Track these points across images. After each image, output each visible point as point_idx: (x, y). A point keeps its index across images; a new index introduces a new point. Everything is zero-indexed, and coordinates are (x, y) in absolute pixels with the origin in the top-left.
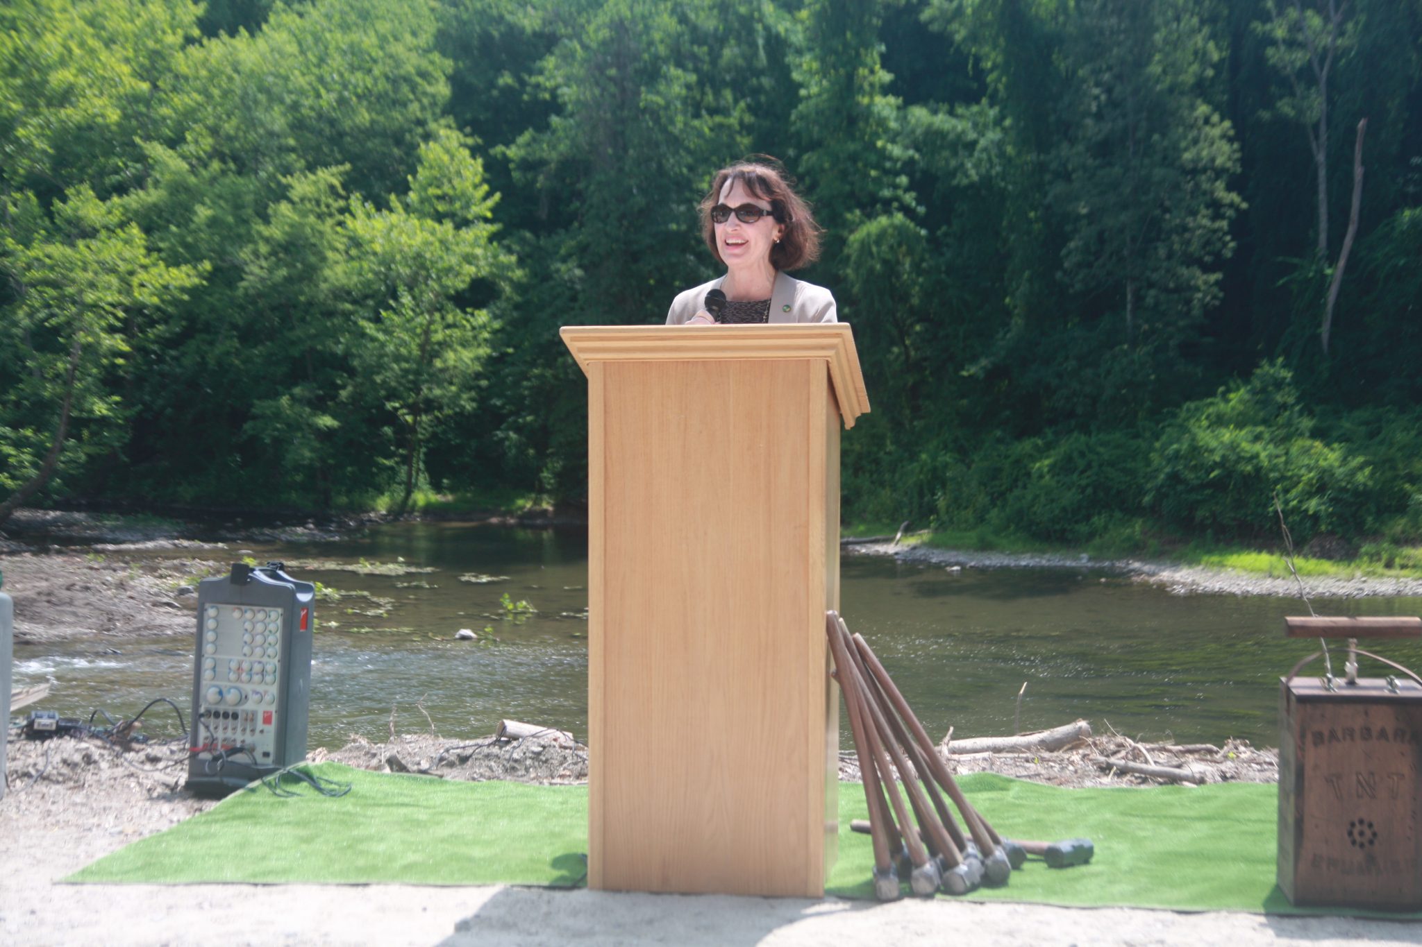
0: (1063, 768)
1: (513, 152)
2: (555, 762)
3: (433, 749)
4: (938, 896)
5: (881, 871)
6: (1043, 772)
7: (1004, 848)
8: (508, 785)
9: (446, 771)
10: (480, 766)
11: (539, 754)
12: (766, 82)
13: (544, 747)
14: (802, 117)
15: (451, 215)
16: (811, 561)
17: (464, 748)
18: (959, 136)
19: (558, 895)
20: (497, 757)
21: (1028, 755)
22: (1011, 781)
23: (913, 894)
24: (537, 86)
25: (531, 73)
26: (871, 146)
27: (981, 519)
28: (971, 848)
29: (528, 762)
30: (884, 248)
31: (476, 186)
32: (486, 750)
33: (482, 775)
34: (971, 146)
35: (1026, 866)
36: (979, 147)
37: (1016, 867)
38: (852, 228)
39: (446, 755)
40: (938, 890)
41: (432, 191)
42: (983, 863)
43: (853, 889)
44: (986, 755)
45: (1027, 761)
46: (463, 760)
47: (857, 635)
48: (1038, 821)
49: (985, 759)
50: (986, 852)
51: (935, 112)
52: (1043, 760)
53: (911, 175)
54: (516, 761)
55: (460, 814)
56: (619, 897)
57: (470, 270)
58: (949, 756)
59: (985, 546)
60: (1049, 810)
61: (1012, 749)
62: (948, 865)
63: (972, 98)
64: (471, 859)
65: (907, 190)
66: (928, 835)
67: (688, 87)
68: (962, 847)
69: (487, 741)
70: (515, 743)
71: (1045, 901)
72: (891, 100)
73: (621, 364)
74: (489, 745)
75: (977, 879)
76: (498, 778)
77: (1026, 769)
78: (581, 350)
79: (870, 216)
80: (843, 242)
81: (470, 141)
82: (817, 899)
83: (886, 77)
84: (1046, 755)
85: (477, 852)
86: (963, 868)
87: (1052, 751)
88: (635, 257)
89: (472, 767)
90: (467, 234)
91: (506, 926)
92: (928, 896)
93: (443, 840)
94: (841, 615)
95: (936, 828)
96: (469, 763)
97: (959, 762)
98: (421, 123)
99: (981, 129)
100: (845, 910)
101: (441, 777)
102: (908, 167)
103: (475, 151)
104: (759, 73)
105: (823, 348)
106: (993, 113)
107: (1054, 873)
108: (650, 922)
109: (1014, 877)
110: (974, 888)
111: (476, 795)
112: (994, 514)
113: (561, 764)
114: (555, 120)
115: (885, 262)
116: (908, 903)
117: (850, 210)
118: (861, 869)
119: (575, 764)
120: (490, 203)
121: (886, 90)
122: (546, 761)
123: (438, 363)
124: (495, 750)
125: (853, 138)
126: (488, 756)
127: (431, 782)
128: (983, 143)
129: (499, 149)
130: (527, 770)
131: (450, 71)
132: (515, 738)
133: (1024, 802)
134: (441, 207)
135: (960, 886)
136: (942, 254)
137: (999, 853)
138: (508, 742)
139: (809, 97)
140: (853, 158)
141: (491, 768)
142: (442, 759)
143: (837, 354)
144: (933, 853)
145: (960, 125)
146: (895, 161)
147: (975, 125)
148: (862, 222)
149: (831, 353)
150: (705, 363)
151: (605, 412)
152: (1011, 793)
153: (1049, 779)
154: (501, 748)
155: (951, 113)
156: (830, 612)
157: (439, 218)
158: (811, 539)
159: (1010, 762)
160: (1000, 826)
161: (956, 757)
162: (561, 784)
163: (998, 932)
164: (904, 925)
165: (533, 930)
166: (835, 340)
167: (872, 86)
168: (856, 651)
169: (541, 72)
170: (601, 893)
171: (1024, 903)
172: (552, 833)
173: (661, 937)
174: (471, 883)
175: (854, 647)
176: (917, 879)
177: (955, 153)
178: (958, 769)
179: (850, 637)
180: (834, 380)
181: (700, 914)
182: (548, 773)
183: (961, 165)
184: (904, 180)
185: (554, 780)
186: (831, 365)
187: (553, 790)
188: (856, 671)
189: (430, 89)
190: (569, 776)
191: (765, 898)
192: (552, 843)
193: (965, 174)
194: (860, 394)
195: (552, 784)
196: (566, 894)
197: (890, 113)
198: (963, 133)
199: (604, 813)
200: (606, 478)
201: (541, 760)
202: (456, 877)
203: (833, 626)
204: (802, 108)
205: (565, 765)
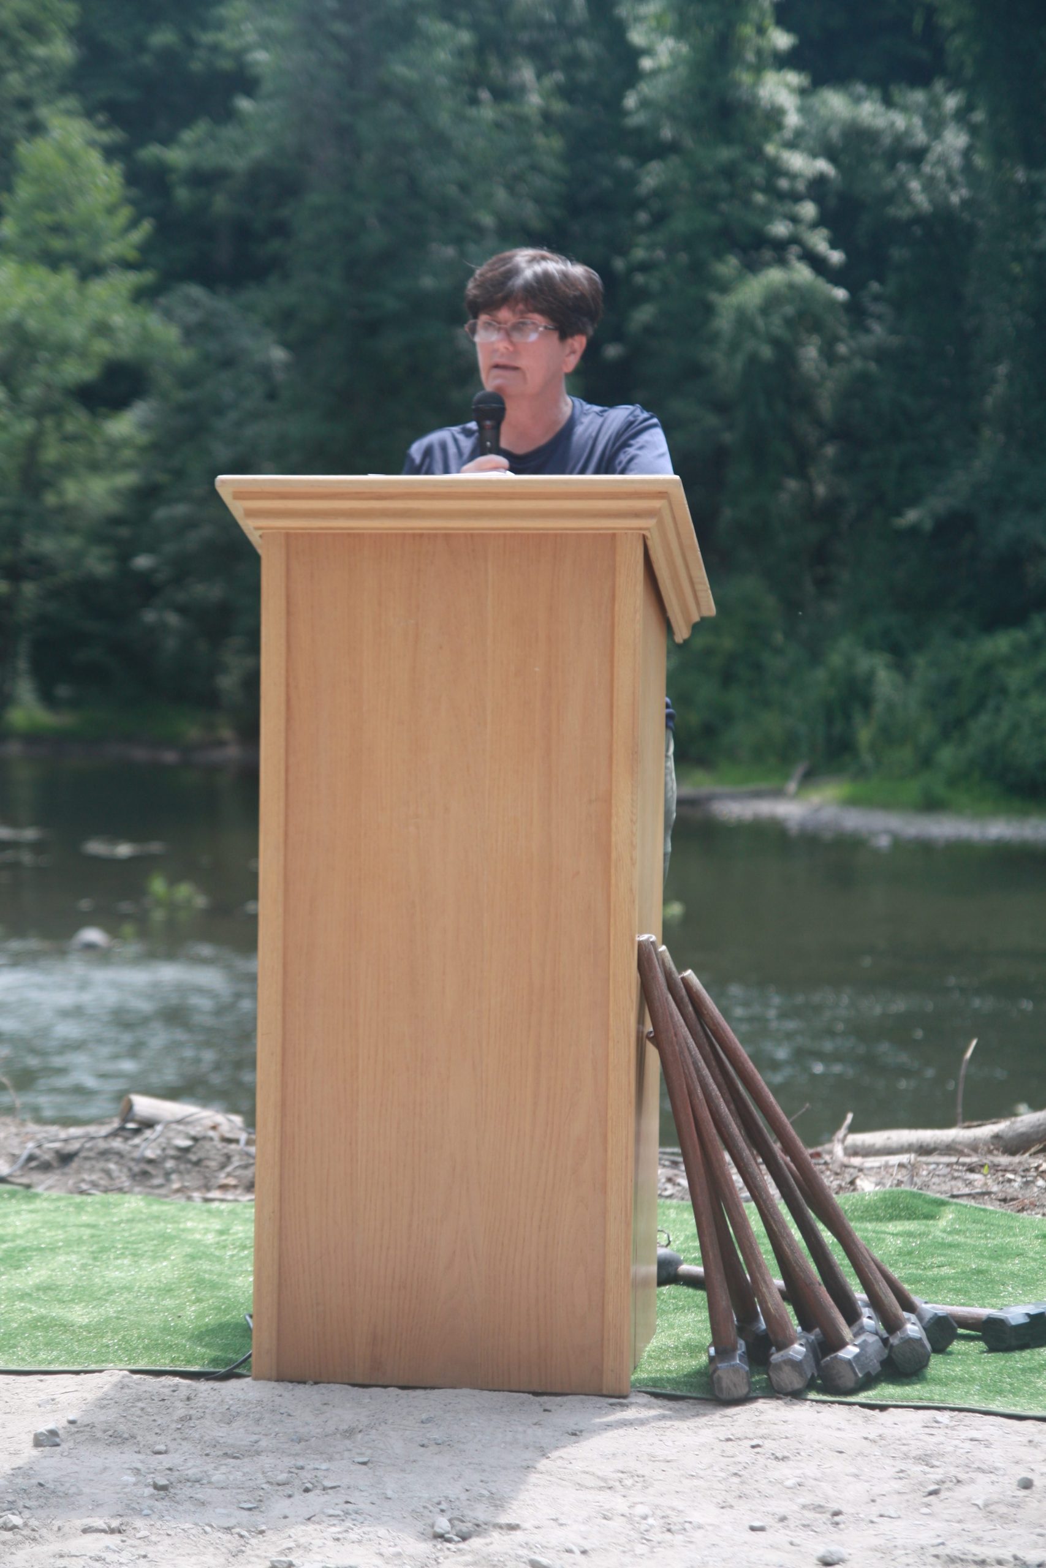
0: (1027, 1184)
1: (176, 156)
2: (213, 1164)
3: (16, 1141)
4: (812, 1395)
5: (723, 1350)
6: (995, 1189)
7: (920, 1318)
8: (134, 1203)
9: (35, 1177)
10: (92, 1170)
11: (187, 1150)
12: (586, 47)
13: (195, 1139)
14: (645, 103)
15: (72, 258)
16: (614, 855)
17: (66, 1141)
18: (899, 139)
19: (204, 1387)
20: (120, 1154)
21: (974, 1159)
22: (943, 1203)
23: (773, 1392)
24: (215, 48)
25: (204, 26)
26: (756, 155)
27: (926, 761)
28: (868, 1319)
29: (170, 1164)
30: (776, 320)
31: (111, 210)
32: (102, 1145)
33: (95, 1185)
34: (917, 156)
35: (956, 1346)
36: (932, 157)
37: (940, 1347)
38: (724, 288)
39: (37, 1152)
40: (811, 1386)
41: (44, 218)
42: (885, 1341)
43: (675, 1382)
44: (904, 1158)
45: (971, 1169)
46: (65, 1158)
47: (689, 973)
48: (979, 1272)
49: (901, 1166)
50: (892, 1325)
51: (858, 100)
52: (995, 1168)
53: (819, 200)
54: (150, 1161)
55: (53, 1249)
56: (301, 1390)
57: (102, 347)
58: (845, 1160)
59: (931, 805)
60: (999, 1254)
61: (949, 1149)
62: (830, 1343)
63: (921, 77)
64: (66, 1327)
65: (815, 225)
66: (795, 1292)
67: (461, 53)
68: (852, 1316)
69: (105, 1130)
70: (148, 1133)
71: (983, 1406)
72: (794, 78)
73: (313, 537)
74: (106, 1137)
75: (875, 1367)
76: (120, 1190)
77: (969, 1183)
78: (250, 514)
79: (752, 267)
80: (709, 310)
81: (105, 137)
82: (618, 1396)
83: (782, 40)
84: (1004, 1160)
85: (79, 1315)
86: (850, 1352)
87: (1013, 1153)
88: (373, 328)
89: (78, 1171)
90: (99, 288)
91: (117, 1439)
92: (796, 1395)
93: (24, 1296)
94: (664, 943)
95: (809, 1285)
96: (74, 1165)
97: (861, 1170)
98: (25, 104)
99: (935, 127)
100: (663, 1417)
101: (28, 1187)
102: (818, 187)
103: (110, 153)
104: (574, 32)
105: (637, 514)
106: (951, 102)
107: (997, 1361)
108: (350, 1433)
109: (937, 1365)
110: (868, 1382)
111: (85, 1218)
112: (946, 755)
113: (223, 1167)
114: (244, 104)
115: (776, 343)
116: (761, 1405)
117: (719, 256)
118: (692, 1349)
119: (246, 1167)
120: (137, 236)
121: (784, 61)
122: (197, 1163)
123: (51, 499)
124: (117, 1144)
125: (728, 140)
126: (104, 1154)
127: (13, 1195)
128: (938, 148)
129: (151, 152)
130: (167, 1175)
131: (72, 22)
132: (149, 1124)
133: (960, 1239)
134: (58, 244)
135: (849, 1381)
136: (867, 330)
137: (913, 1329)
138: (137, 1132)
139: (655, 73)
140: (729, 172)
141: (108, 1173)
142: (31, 1158)
143: (661, 524)
144: (806, 1326)
145: (900, 121)
146: (793, 176)
147: (927, 120)
148: (740, 277)
149: (650, 523)
150: (448, 537)
151: (289, 613)
152: (942, 1223)
153: (1005, 1200)
154: (126, 1139)
155: (888, 102)
156: (644, 937)
157: (53, 261)
158: (614, 820)
159: (946, 1171)
160: (916, 1280)
161: (856, 1161)
162: (222, 1200)
163: (906, 1456)
164: (754, 1443)
165: (162, 1447)
166: (657, 504)
167: (759, 53)
168: (686, 999)
169: (220, 25)
170: (274, 1384)
171: (953, 1409)
172: (201, 1282)
173: (365, 1459)
174: (66, 1368)
175: (684, 992)
176: (778, 1367)
177: (892, 166)
178: (858, 1182)
179: (678, 977)
180: (656, 566)
181: (429, 1420)
182: (201, 1182)
183: (902, 186)
184: (808, 210)
185: (211, 1195)
186: (650, 543)
187: (209, 1211)
188: (685, 1031)
189: (40, 51)
190: (235, 1187)
191: (536, 1394)
192: (199, 1300)
193: (909, 201)
194: (698, 587)
195: (207, 1200)
196: (217, 1385)
197: (787, 101)
198: (908, 133)
199: (280, 1256)
200: (289, 719)
201: (189, 1161)
202: (42, 1355)
203: (649, 960)
204: (645, 88)
205: (229, 1169)
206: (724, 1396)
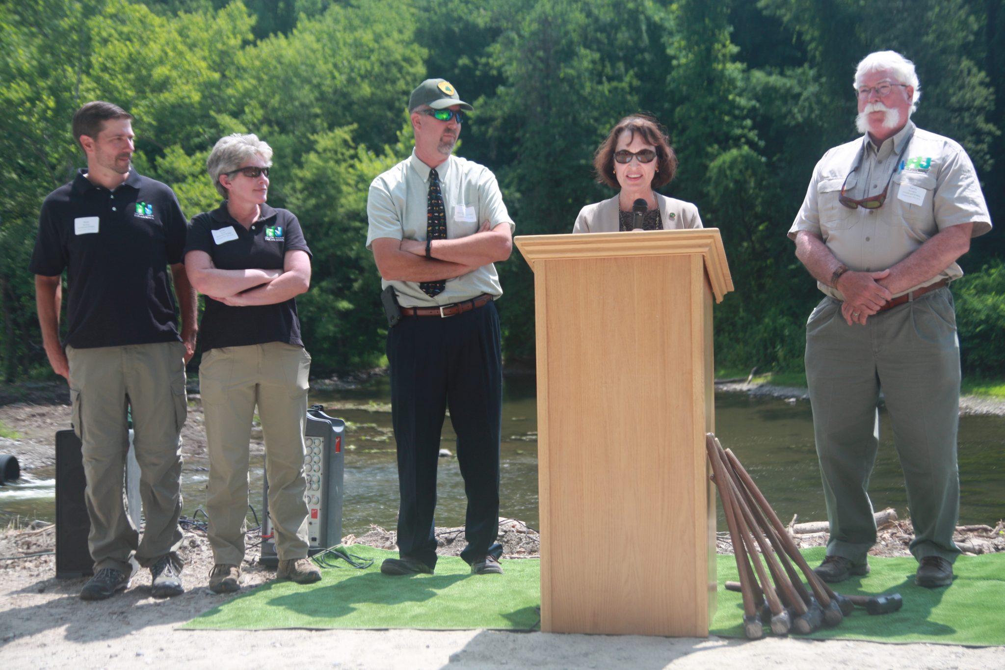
2: (514, 542)
4: (790, 635)
5: (749, 619)
7: (838, 602)
12: (648, 56)
13: (506, 532)
14: (674, 80)
16: (694, 398)
17: (449, 533)
18: (788, 90)
19: (520, 636)
23: (772, 634)
24: (487, 65)
25: (482, 56)
26: (724, 99)
28: (813, 601)
30: (736, 171)
34: (797, 96)
35: (854, 613)
36: (803, 97)
37: (847, 615)
38: (713, 157)
40: (789, 631)
42: (822, 613)
43: (729, 631)
44: (821, 534)
46: (450, 541)
47: (728, 450)
49: (820, 537)
50: (824, 605)
51: (770, 74)
53: (753, 119)
56: (563, 637)
58: (794, 535)
62: (797, 613)
63: (797, 63)
64: (459, 611)
65: (751, 129)
66: (782, 590)
67: (594, 62)
71: (868, 639)
72: (739, 65)
73: (558, 262)
75: (819, 623)
78: (529, 252)
79: (725, 148)
80: (706, 167)
82: (704, 638)
83: (734, 49)
85: (463, 606)
86: (807, 617)
88: (558, 183)
89: (456, 546)
91: (485, 658)
92: (783, 636)
94: (716, 436)
95: (788, 587)
96: (454, 543)
97: (801, 539)
99: (803, 84)
100: (724, 646)
102: (752, 113)
104: (642, 51)
105: (700, 246)
106: (812, 73)
107: (874, 619)
108: (586, 655)
109: (846, 621)
110: (817, 629)
111: (459, 566)
113: (518, 544)
114: (501, 89)
115: (736, 182)
116: (769, 640)
117: (710, 145)
118: (734, 617)
119: (528, 543)
121: (735, 58)
122: (507, 542)
125: (711, 94)
128: (805, 94)
131: (426, 57)
135: (807, 629)
136: (777, 175)
137: (834, 606)
139: (679, 66)
140: (712, 108)
143: (710, 250)
144: (786, 605)
145: (788, 83)
146: (742, 109)
147: (800, 82)
148: (719, 154)
149: (706, 249)
150: (616, 259)
151: (547, 295)
155: (782, 74)
156: (709, 434)
158: (694, 382)
161: (799, 535)
162: (518, 558)
163: (835, 661)
164: (767, 656)
165: (504, 661)
166: (709, 241)
167: (724, 56)
168: (728, 461)
169: (489, 55)
170: (551, 634)
171: (854, 640)
172: (514, 591)
173: (593, 665)
174: (460, 628)
175: (726, 458)
176: (775, 624)
177: (785, 102)
178: (801, 544)
179: (723, 451)
180: (708, 269)
181: (621, 649)
182: (509, 550)
183: (790, 111)
184: (749, 122)
185: (513, 556)
186: (706, 258)
187: (514, 563)
188: (728, 475)
189: (412, 70)
190: (524, 552)
191: (667, 637)
192: (514, 599)
193: (793, 117)
194: (726, 278)
195: (511, 558)
196: (526, 635)
197: (737, 75)
198: (791, 88)
199: (552, 578)
200: (548, 342)
201: (504, 541)
202: (449, 623)
203: (711, 443)
204: (674, 74)
205: (521, 544)
206: (751, 636)
